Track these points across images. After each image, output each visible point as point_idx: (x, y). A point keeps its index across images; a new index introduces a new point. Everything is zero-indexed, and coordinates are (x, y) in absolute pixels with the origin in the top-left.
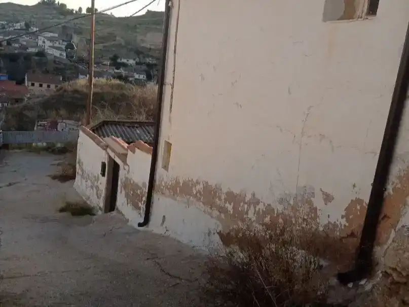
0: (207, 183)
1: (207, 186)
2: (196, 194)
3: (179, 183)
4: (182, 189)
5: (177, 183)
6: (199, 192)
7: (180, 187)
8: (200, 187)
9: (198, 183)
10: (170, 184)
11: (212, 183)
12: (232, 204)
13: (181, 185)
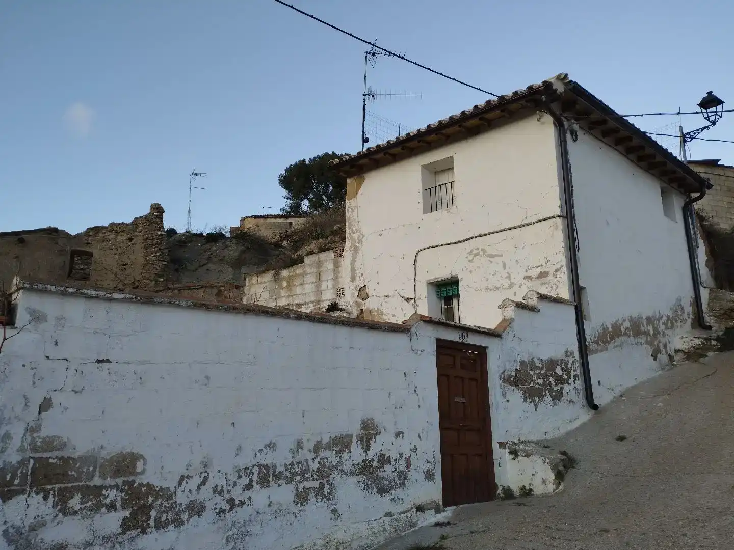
0: (631, 316)
1: (632, 320)
2: (625, 331)
3: (608, 329)
4: (611, 335)
5: (605, 329)
6: (627, 328)
7: (609, 333)
8: (627, 324)
9: (624, 321)
10: (598, 334)
11: (635, 315)
12: (651, 325)
13: (610, 329)
